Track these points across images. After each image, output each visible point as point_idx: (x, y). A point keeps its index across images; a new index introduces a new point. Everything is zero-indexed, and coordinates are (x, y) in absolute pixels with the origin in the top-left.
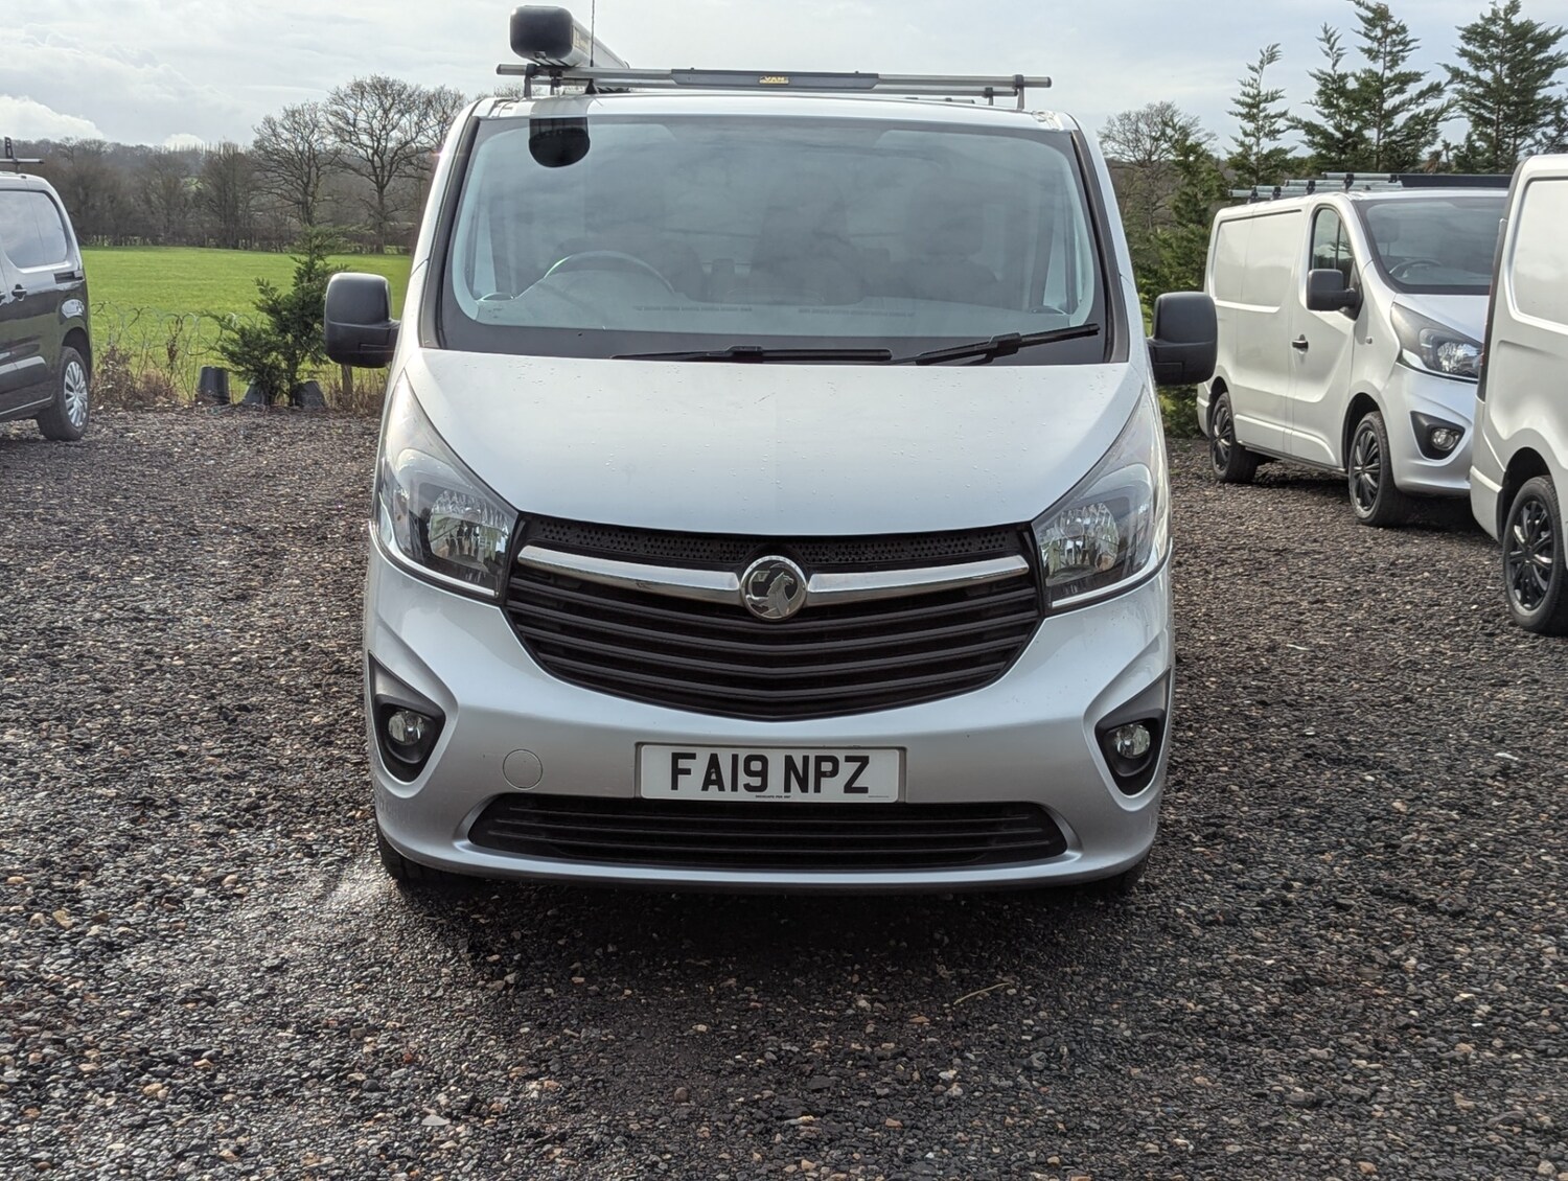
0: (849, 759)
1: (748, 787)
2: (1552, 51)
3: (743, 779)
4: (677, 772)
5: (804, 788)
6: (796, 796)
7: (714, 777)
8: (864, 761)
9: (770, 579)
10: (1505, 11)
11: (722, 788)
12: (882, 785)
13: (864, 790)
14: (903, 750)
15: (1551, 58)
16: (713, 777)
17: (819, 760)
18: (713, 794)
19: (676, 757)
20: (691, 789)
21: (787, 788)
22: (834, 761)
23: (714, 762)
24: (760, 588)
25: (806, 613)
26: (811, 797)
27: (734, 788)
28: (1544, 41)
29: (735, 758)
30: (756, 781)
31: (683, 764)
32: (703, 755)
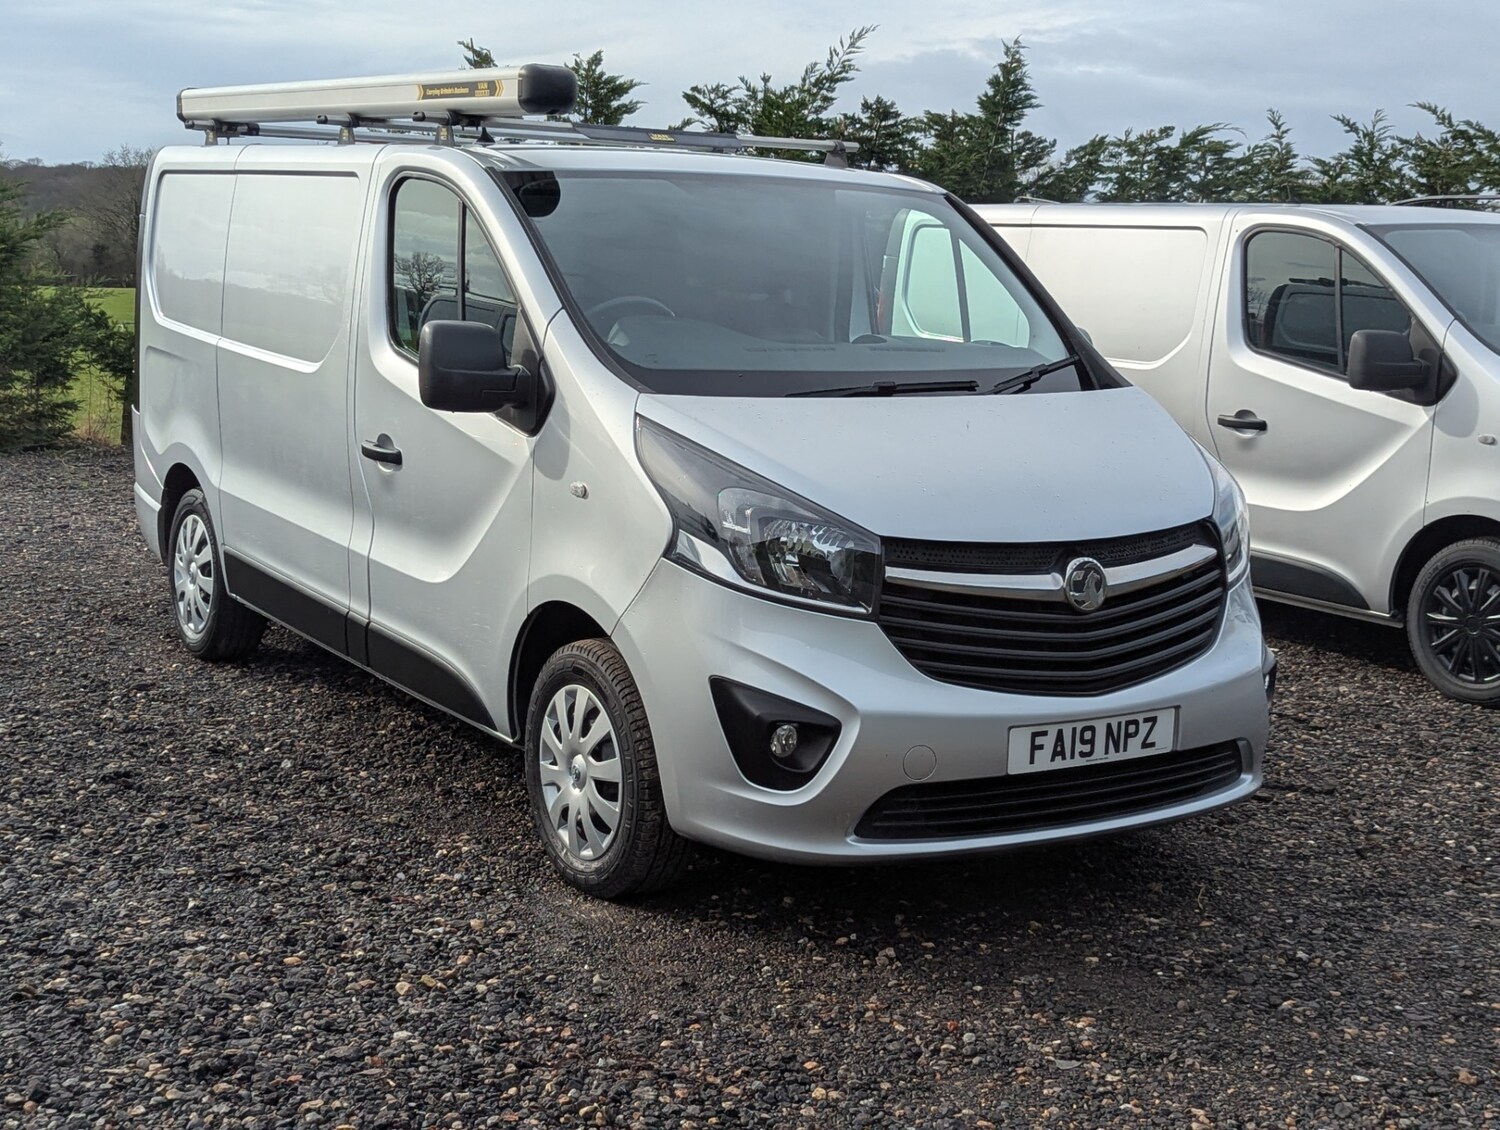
0: (1146, 720)
1: (1082, 754)
2: (625, 99)
3: (1079, 747)
4: (1035, 748)
5: (1117, 750)
6: (1113, 757)
7: (1059, 749)
8: (1154, 720)
9: (1085, 578)
10: (589, 63)
11: (1064, 758)
12: (1164, 740)
13: (1153, 745)
14: (1177, 708)
15: (625, 106)
16: (1058, 752)
17: (1128, 723)
18: (1059, 764)
19: (1035, 735)
20: (1044, 763)
21: (1107, 752)
22: (1136, 723)
23: (1060, 735)
24: (1078, 586)
25: (1109, 602)
26: (1121, 756)
27: (1072, 757)
28: (621, 90)
29: (1074, 730)
30: (1087, 748)
31: (1039, 741)
32: (1053, 731)
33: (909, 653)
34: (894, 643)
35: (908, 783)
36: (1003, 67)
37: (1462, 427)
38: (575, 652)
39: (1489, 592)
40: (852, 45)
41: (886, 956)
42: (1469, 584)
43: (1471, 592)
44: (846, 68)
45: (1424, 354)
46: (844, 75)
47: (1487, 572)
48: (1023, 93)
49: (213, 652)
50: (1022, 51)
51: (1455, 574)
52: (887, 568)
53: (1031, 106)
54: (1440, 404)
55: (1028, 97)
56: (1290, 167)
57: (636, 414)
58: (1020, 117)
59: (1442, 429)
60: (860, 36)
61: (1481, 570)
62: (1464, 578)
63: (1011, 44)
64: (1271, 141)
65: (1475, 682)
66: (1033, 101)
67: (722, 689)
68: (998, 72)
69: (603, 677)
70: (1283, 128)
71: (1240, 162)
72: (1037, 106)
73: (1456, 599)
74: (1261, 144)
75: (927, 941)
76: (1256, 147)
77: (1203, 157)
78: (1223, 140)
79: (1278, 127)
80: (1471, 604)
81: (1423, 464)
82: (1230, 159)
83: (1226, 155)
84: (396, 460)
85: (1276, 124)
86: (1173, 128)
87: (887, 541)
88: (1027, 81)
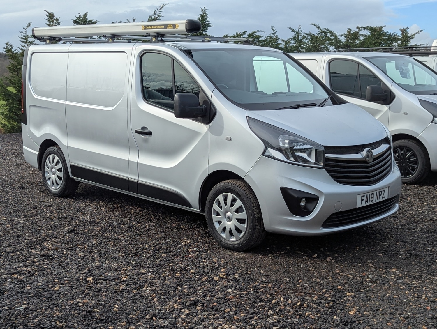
0: (383, 191)
1: (372, 201)
4: (362, 200)
5: (378, 199)
6: (377, 201)
8: (385, 191)
9: (369, 154)
12: (386, 196)
13: (384, 197)
14: (389, 187)
16: (367, 201)
17: (380, 192)
18: (367, 204)
20: (364, 204)
23: (367, 196)
24: (368, 156)
25: (374, 160)
26: (379, 201)
27: (369, 202)
29: (370, 194)
30: (372, 199)
31: (363, 198)
32: (365, 195)
33: (333, 177)
34: (329, 174)
35: (335, 212)
36: (201, 15)
37: (398, 110)
38: (226, 184)
39: (407, 154)
40: (160, 9)
41: (329, 259)
42: (401, 152)
43: (402, 154)
44: (159, 16)
45: (386, 91)
46: (159, 18)
47: (406, 148)
48: (207, 22)
49: (63, 195)
50: (206, 10)
51: (397, 149)
52: (326, 154)
53: (210, 26)
54: (391, 105)
55: (209, 24)
56: (277, 42)
57: (247, 116)
58: (207, 29)
59: (392, 111)
60: (163, 7)
61: (404, 148)
62: (399, 150)
63: (203, 9)
64: (272, 35)
65: (404, 178)
66: (210, 25)
67: (284, 190)
68: (200, 17)
69: (239, 190)
70: (275, 31)
71: (263, 41)
72: (212, 26)
73: (397, 156)
74: (269, 36)
75: (335, 254)
76: (268, 37)
77: (254, 40)
78: (259, 35)
79: (274, 31)
80: (402, 157)
81: (387, 120)
82: (261, 40)
83: (260, 39)
84: (150, 133)
85: (273, 30)
86: (246, 32)
87: (325, 147)
88: (208, 19)
